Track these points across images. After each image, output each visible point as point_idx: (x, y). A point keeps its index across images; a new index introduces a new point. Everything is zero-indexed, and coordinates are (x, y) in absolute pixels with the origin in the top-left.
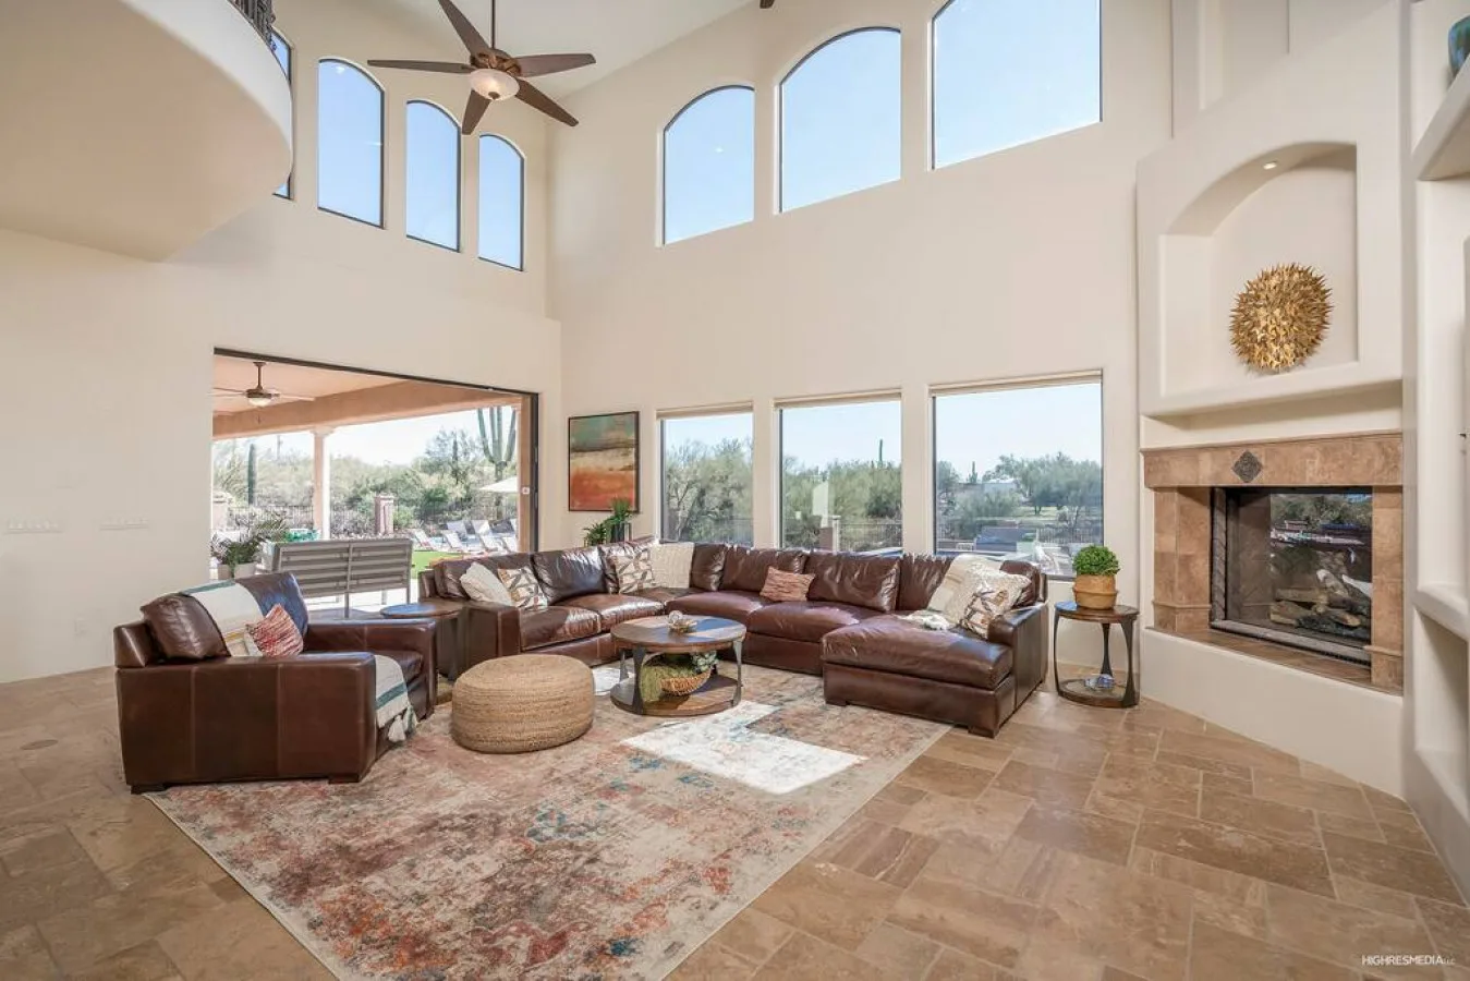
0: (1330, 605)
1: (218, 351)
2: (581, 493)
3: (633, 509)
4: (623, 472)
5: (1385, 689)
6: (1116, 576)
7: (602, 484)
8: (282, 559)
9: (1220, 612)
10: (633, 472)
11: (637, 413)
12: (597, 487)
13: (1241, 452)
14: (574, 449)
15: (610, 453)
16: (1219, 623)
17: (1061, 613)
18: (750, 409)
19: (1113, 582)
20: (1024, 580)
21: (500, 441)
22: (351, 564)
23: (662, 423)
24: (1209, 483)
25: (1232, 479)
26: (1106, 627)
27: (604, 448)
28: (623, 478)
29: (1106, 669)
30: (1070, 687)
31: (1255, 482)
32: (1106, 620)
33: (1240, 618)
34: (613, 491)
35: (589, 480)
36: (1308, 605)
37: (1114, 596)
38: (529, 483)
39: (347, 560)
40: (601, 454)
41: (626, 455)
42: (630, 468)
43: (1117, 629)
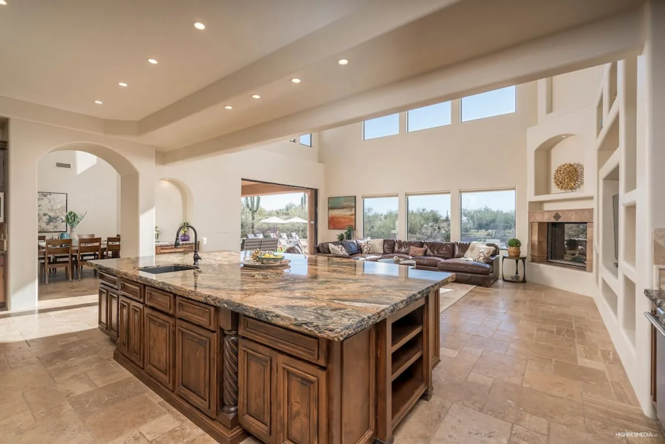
0: (579, 254)
1: (242, 179)
2: (333, 224)
3: (354, 228)
4: (350, 216)
5: (589, 271)
6: (520, 247)
7: (342, 220)
8: (245, 244)
9: (549, 257)
10: (354, 217)
11: (355, 197)
12: (339, 221)
13: (556, 213)
14: (330, 208)
15: (344, 210)
16: (549, 260)
17: (504, 257)
18: (397, 196)
19: (519, 249)
20: (493, 248)
21: (253, 201)
22: (262, 246)
23: (364, 200)
24: (547, 221)
25: (553, 220)
26: (517, 261)
27: (343, 208)
28: (349, 218)
29: (517, 273)
30: (507, 279)
31: (559, 221)
32: (517, 259)
33: (556, 259)
34: (346, 222)
35: (337, 219)
36: (574, 255)
37: (520, 252)
38: (314, 219)
39: (261, 245)
40: (341, 210)
41: (351, 210)
42: (352, 215)
43: (520, 261)
